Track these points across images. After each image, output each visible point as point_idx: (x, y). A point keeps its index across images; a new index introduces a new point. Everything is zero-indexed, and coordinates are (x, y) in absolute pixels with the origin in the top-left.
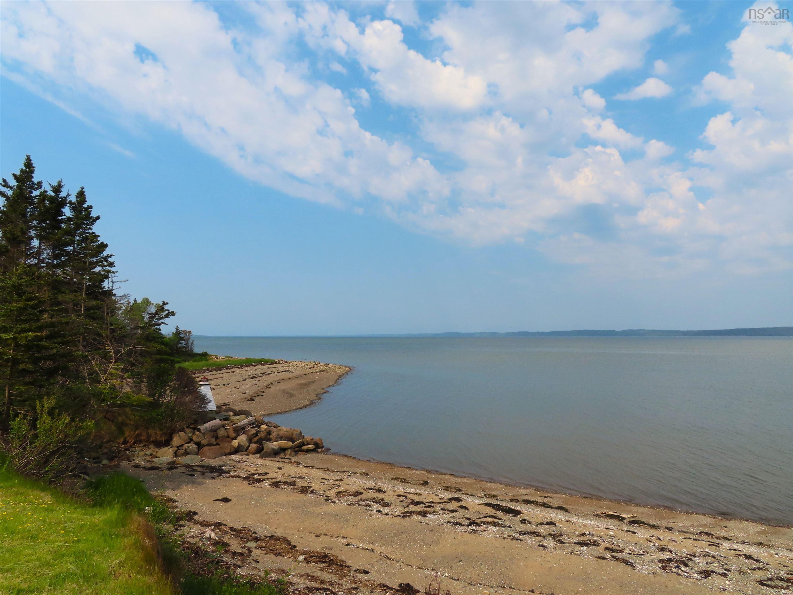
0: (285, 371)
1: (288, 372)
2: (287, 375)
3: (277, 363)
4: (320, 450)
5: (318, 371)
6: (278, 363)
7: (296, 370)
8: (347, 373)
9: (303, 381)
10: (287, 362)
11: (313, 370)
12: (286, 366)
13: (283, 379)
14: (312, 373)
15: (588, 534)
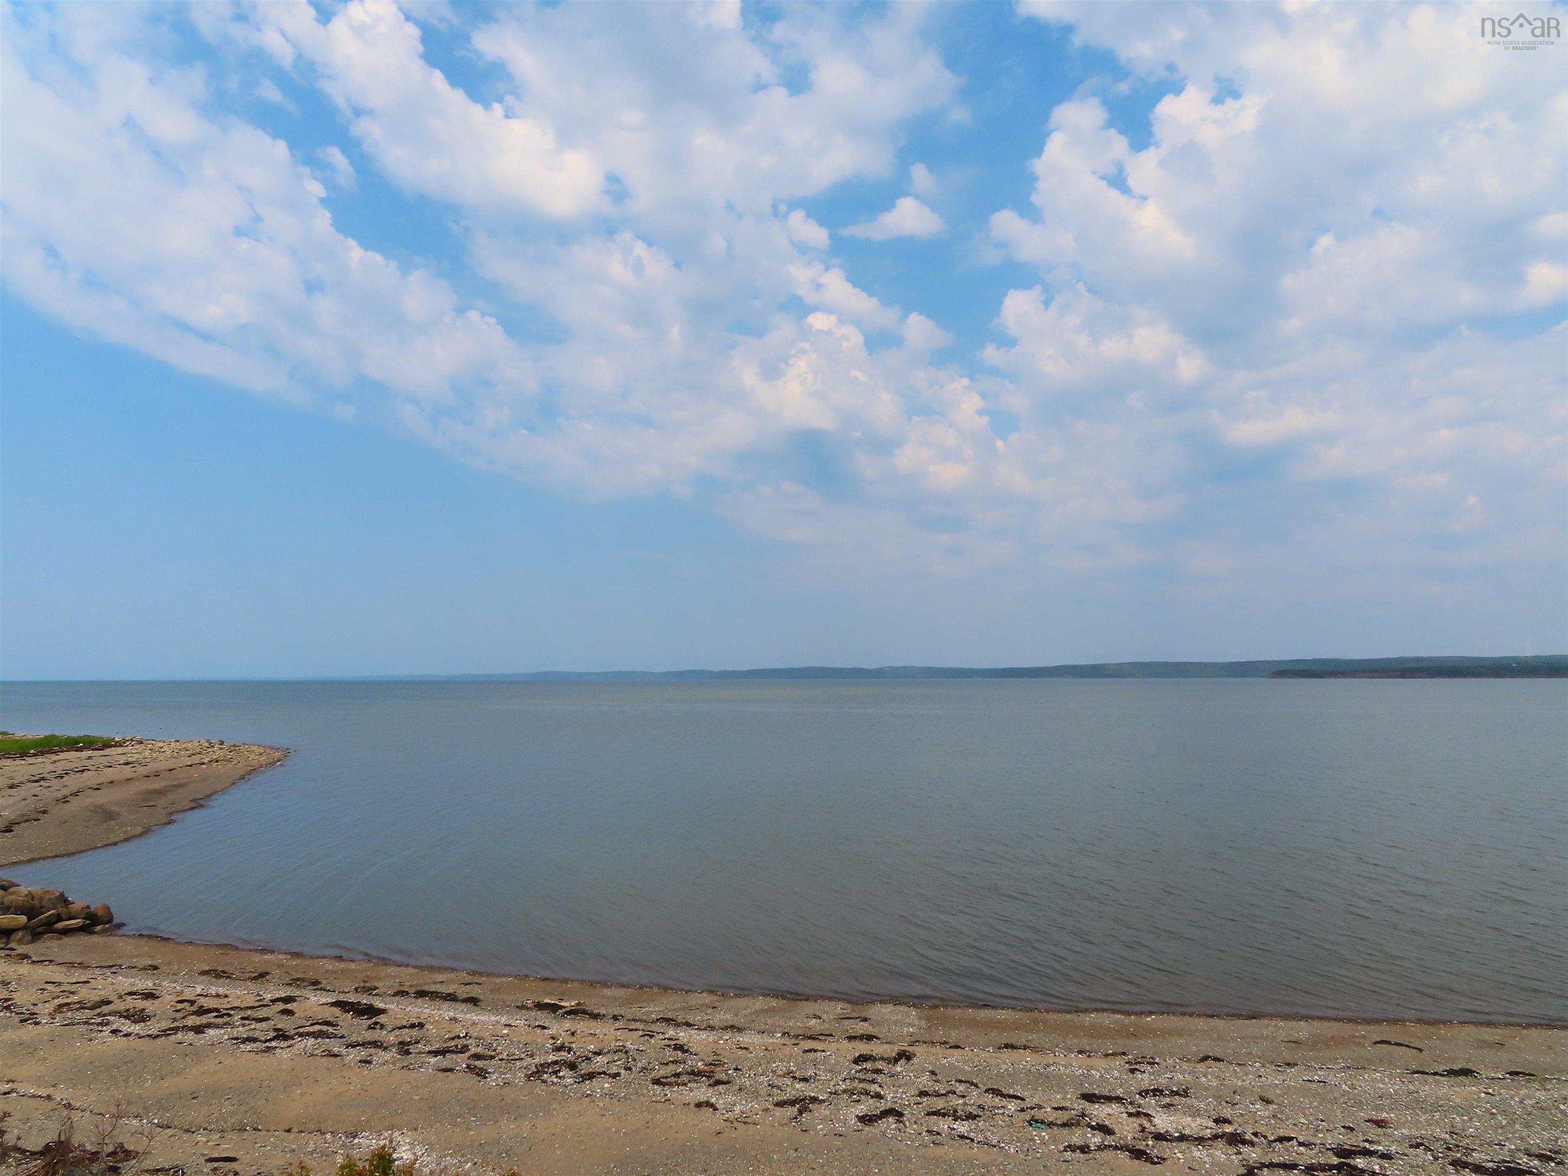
0: (127, 764)
1: (133, 765)
2: (128, 771)
3: (115, 746)
4: (99, 928)
5: (206, 761)
6: (119, 744)
7: (154, 759)
8: (272, 764)
9: (157, 785)
10: (142, 743)
11: (196, 759)
12: (132, 753)
13: (112, 782)
14: (189, 766)
15: (464, 1037)
